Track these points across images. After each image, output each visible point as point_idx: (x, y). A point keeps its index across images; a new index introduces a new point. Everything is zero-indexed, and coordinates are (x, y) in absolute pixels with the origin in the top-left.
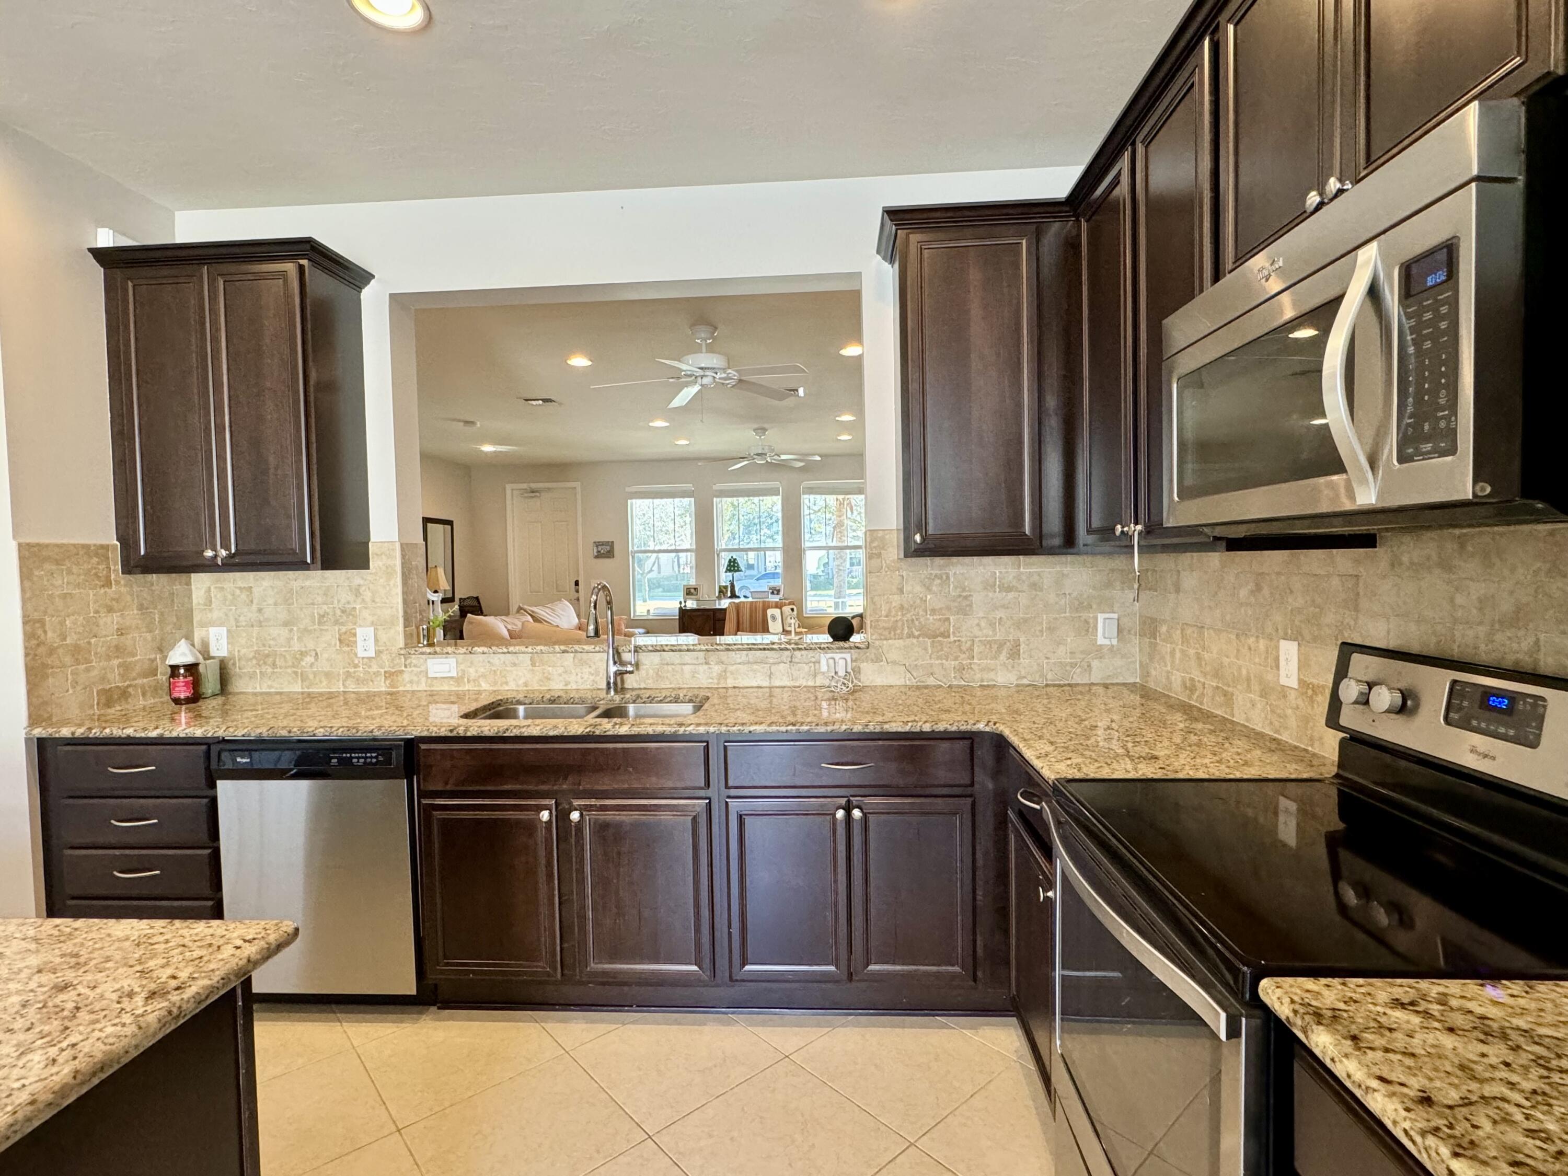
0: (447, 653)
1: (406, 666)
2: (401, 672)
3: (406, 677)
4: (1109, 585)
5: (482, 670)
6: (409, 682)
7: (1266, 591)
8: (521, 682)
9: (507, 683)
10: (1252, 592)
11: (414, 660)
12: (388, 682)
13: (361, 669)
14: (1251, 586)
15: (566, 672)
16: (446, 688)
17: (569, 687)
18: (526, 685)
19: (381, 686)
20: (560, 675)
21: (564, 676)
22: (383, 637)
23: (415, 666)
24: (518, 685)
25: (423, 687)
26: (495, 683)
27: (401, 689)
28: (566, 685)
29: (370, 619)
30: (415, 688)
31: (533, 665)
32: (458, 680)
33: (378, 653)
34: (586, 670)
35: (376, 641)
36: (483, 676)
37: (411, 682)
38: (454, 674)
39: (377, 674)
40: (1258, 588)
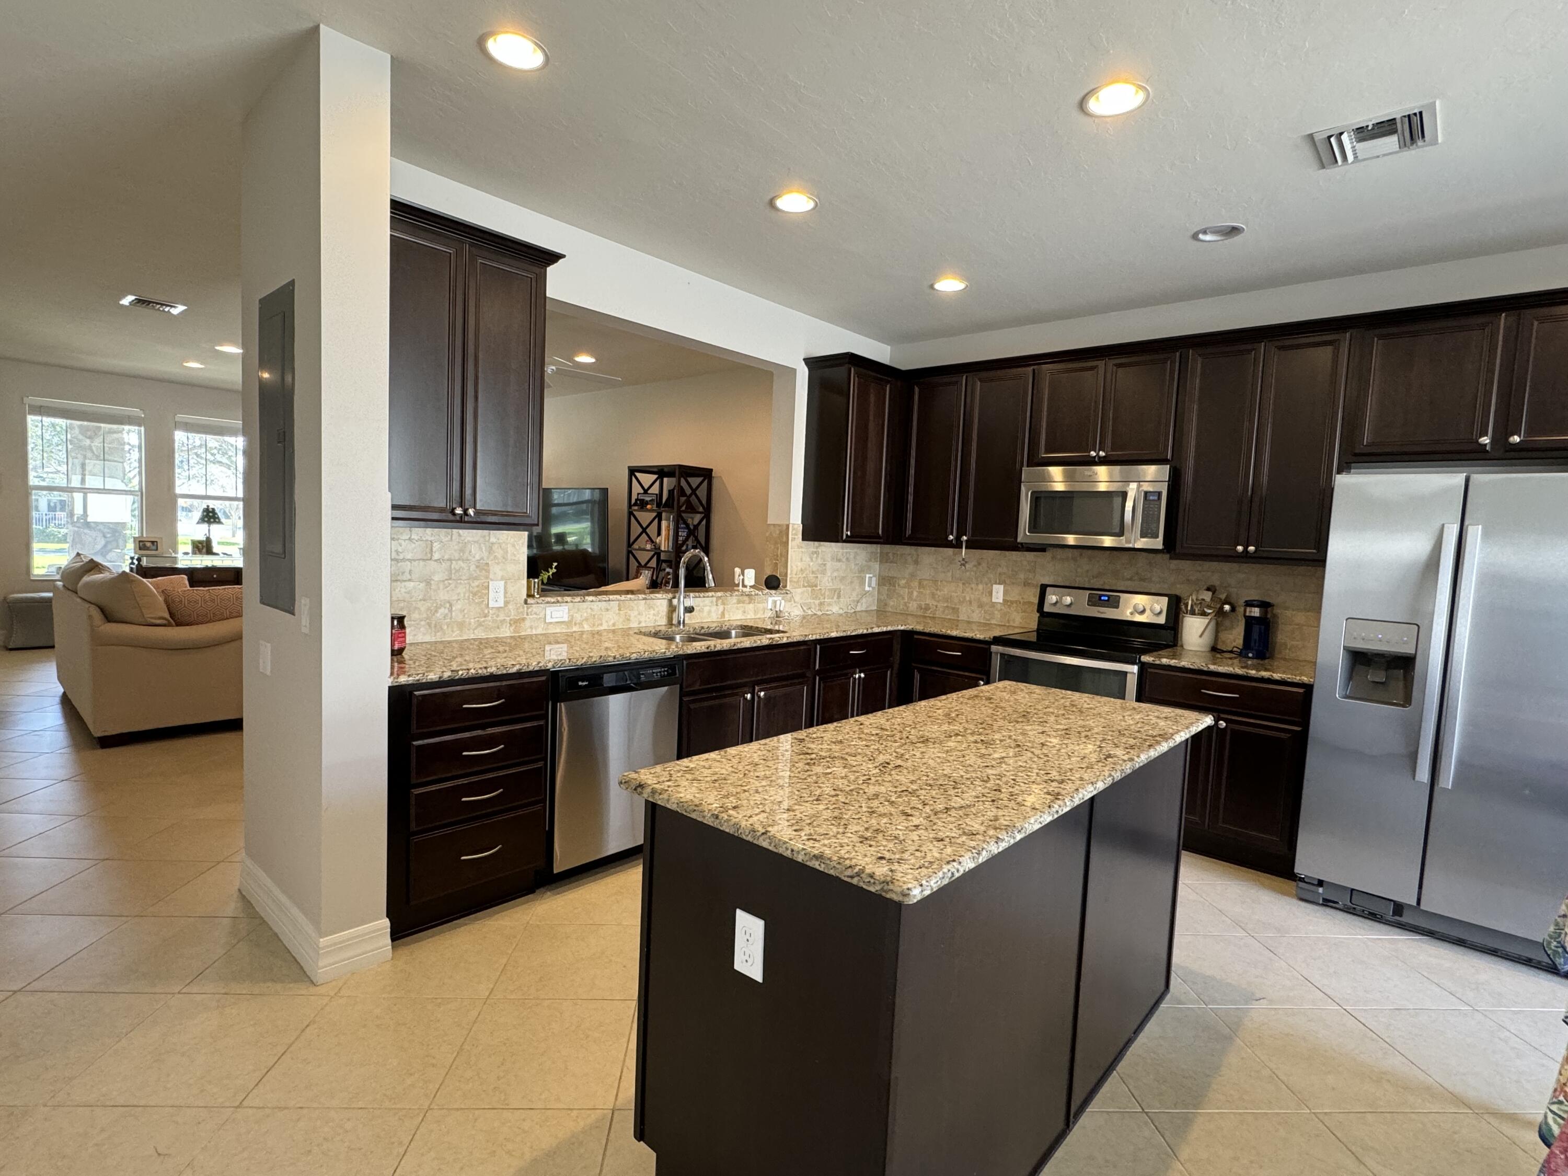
0: (567, 602)
1: (527, 615)
2: (524, 619)
3: (527, 623)
4: (870, 560)
5: (585, 614)
6: (527, 629)
7: (984, 565)
8: (611, 623)
9: (601, 624)
10: (975, 566)
11: (535, 608)
12: (512, 629)
13: (490, 618)
14: (975, 563)
15: (639, 614)
16: (558, 630)
17: (641, 625)
18: (614, 625)
19: (506, 632)
20: (635, 616)
21: (639, 617)
22: (511, 589)
23: (536, 614)
24: (608, 626)
25: (539, 631)
26: (594, 625)
27: (523, 634)
28: (639, 624)
29: (500, 574)
30: (534, 632)
31: (620, 610)
32: (568, 623)
33: (506, 603)
34: (652, 612)
35: (506, 592)
36: (586, 619)
37: (531, 628)
38: (566, 619)
39: (503, 621)
40: (979, 564)
